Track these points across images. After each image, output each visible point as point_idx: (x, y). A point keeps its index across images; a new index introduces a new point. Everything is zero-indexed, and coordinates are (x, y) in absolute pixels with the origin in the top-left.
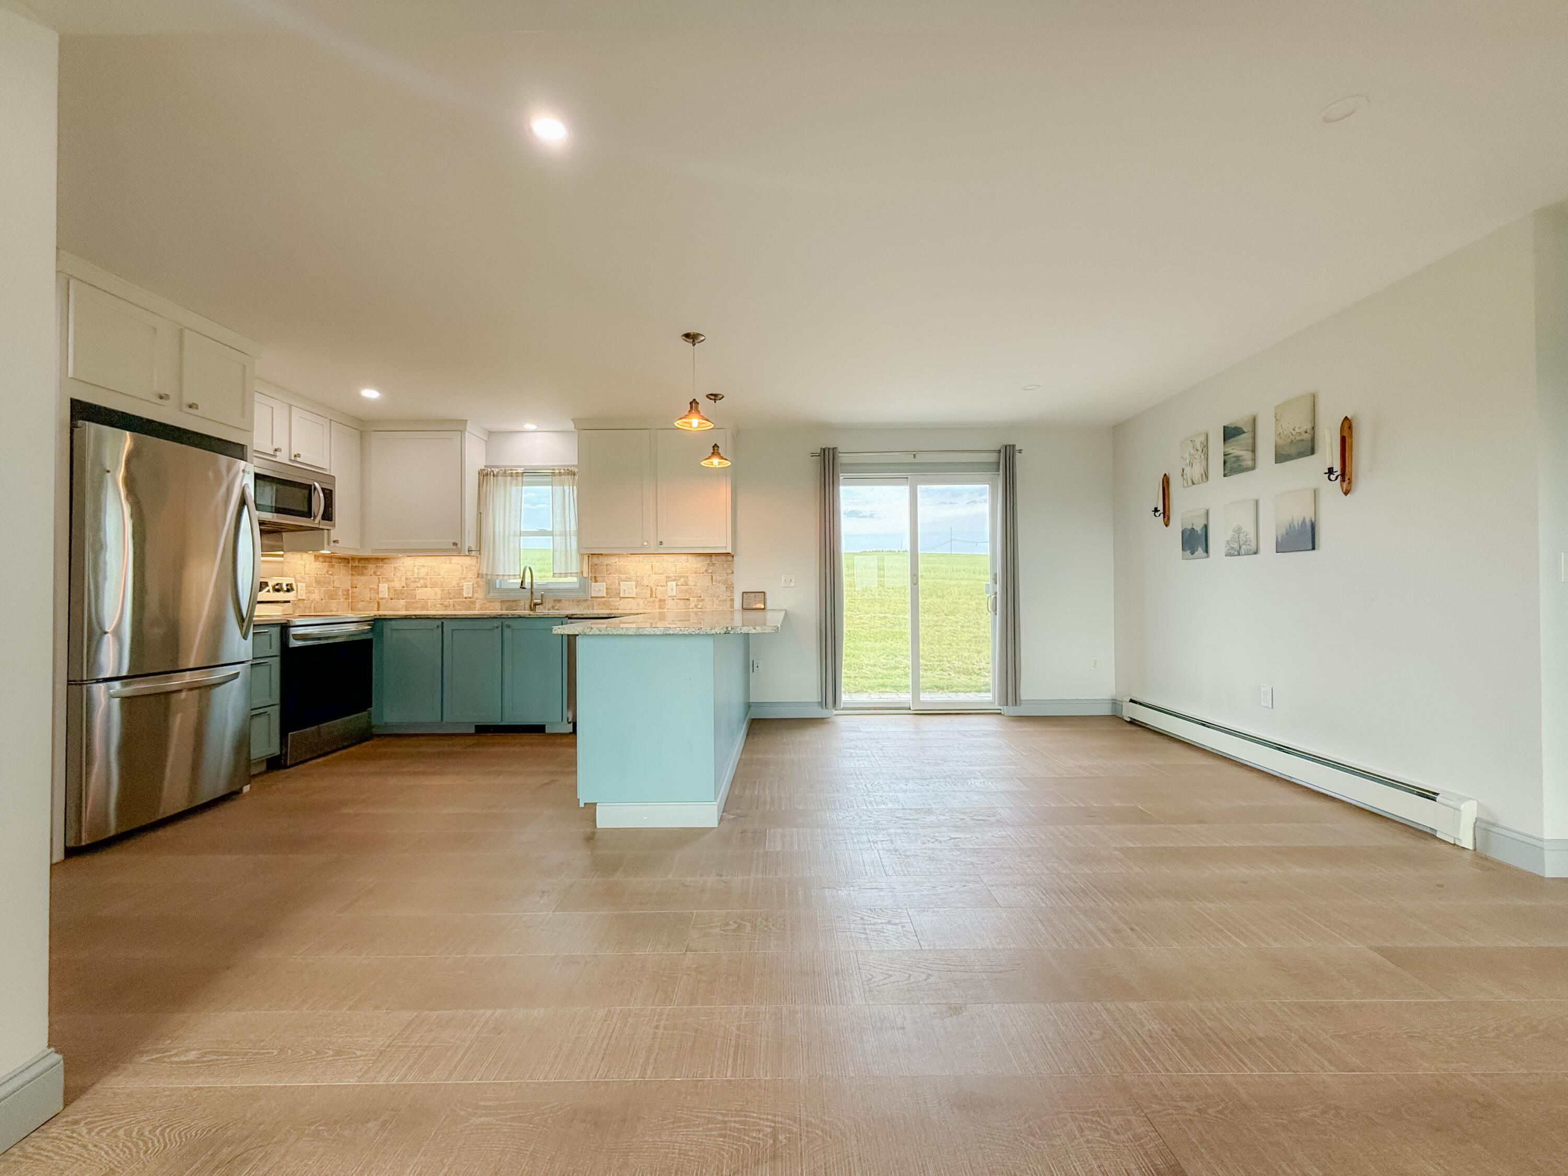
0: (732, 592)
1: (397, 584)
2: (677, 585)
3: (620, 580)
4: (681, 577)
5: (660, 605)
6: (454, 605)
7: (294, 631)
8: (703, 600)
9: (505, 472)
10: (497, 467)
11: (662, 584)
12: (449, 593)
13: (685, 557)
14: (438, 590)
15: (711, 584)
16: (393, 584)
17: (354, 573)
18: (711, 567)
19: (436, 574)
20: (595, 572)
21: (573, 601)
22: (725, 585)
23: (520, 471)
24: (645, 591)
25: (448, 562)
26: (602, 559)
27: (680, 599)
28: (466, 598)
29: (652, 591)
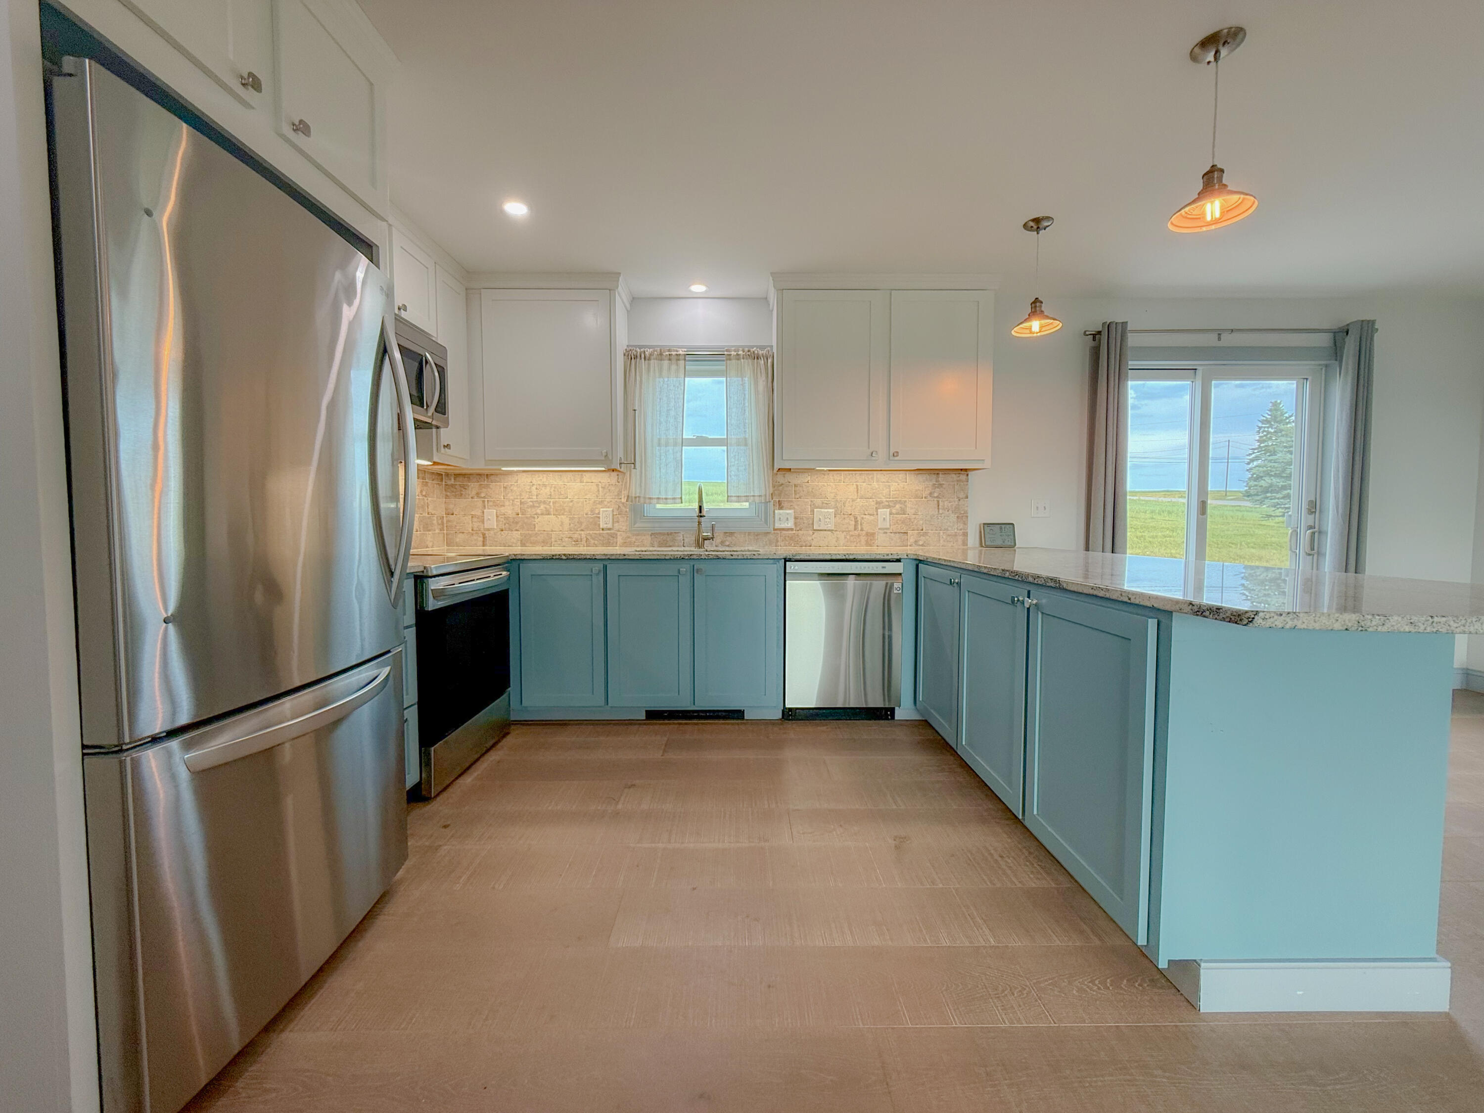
0: (965, 524)
1: (508, 510)
2: (891, 514)
3: (814, 506)
4: (896, 503)
5: (867, 541)
6: (587, 539)
7: (434, 585)
8: (926, 534)
9: (661, 354)
10: (650, 347)
11: (871, 512)
12: (581, 523)
13: (901, 475)
14: (565, 519)
15: (937, 513)
16: (503, 510)
17: (448, 494)
18: (937, 489)
19: (561, 497)
20: (780, 495)
21: (749, 534)
22: (955, 514)
23: (681, 352)
24: (847, 521)
25: (579, 480)
26: (790, 477)
27: (895, 533)
28: (603, 529)
29: (856, 522)
